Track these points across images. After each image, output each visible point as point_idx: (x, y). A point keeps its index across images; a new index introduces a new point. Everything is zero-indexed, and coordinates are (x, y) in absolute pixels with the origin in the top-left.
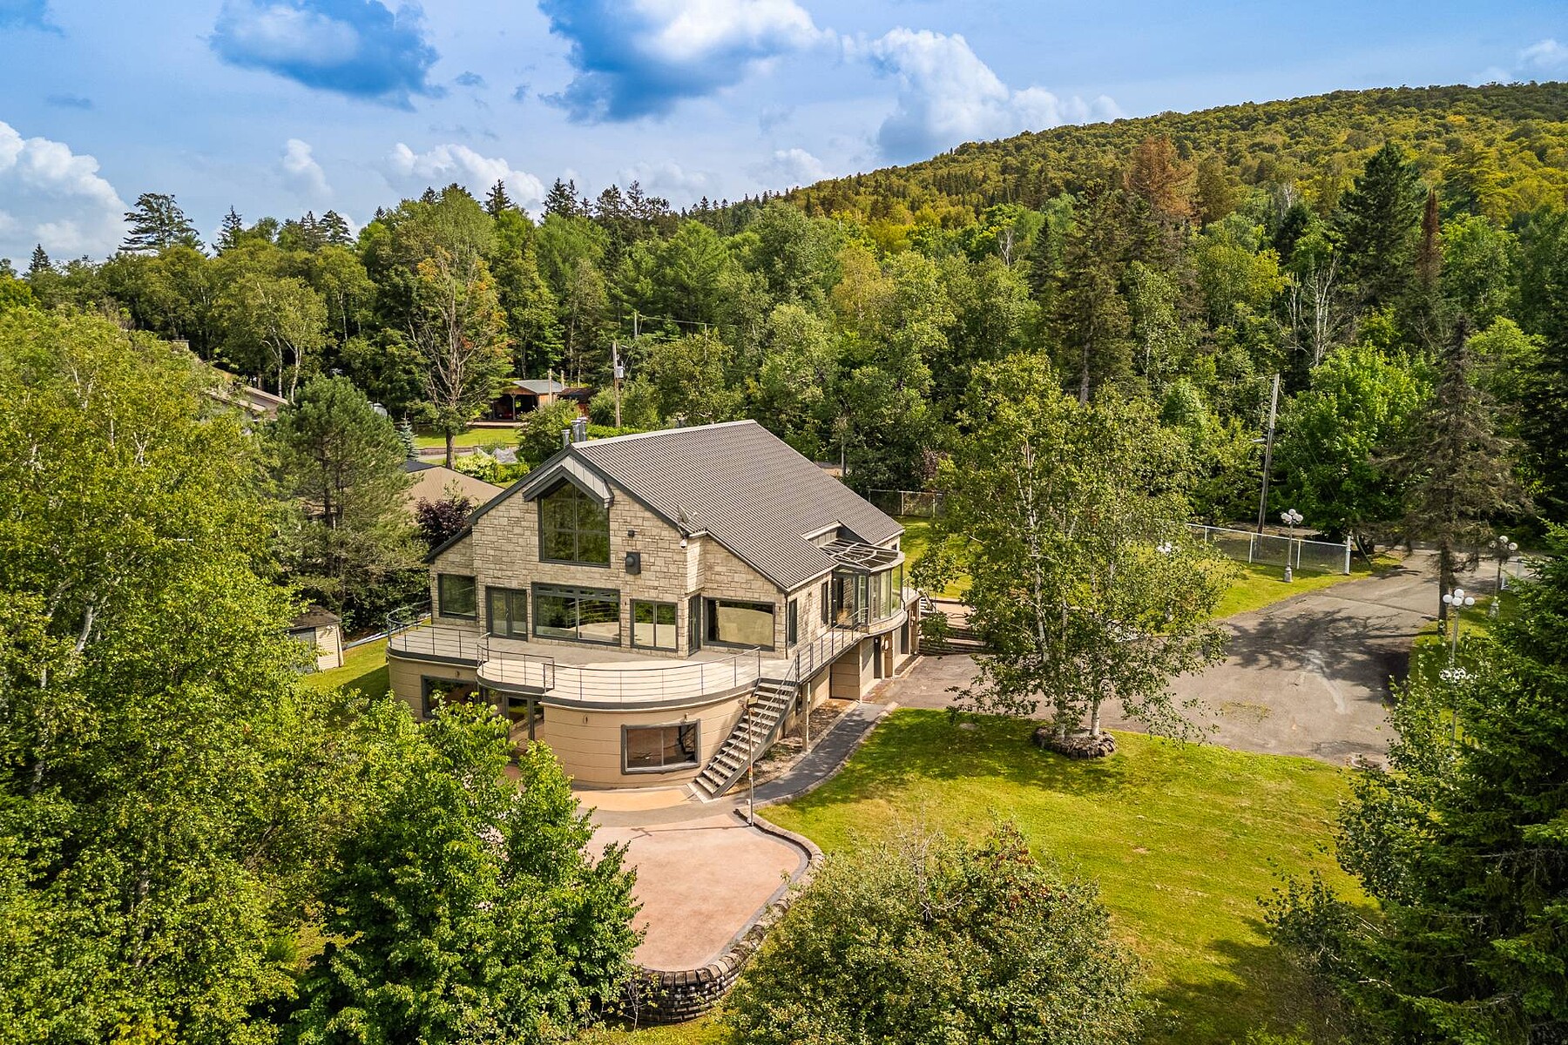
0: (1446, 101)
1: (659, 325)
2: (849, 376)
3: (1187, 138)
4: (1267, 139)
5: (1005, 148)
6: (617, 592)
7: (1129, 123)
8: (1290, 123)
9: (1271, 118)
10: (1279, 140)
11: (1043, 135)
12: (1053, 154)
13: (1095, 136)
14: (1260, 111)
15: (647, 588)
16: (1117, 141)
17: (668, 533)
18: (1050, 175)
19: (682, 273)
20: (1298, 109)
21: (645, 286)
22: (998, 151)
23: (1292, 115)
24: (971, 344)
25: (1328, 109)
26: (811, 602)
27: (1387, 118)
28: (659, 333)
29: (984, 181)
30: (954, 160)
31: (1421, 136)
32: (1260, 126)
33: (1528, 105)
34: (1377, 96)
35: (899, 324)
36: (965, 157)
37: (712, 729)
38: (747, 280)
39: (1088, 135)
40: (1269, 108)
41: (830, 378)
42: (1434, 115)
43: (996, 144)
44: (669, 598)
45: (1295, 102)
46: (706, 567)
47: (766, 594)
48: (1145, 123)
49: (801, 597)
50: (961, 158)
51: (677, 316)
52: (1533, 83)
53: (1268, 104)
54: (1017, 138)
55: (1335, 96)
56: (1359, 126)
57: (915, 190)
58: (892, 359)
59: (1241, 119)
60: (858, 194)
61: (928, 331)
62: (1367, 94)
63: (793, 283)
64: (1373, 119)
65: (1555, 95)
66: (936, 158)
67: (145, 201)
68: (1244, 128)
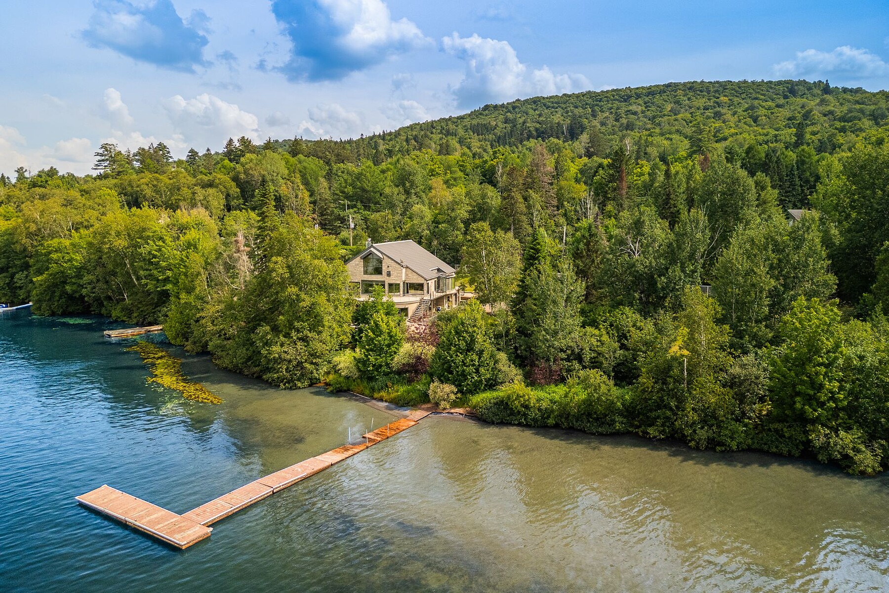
0: (721, 89)
1: (355, 206)
2: (437, 227)
3: (597, 105)
4: (634, 108)
5: (507, 108)
6: (384, 281)
7: (569, 96)
8: (647, 99)
9: (638, 96)
10: (639, 109)
11: (526, 101)
12: (531, 112)
13: (552, 103)
14: (633, 92)
15: (393, 280)
16: (563, 106)
17: (398, 266)
18: (528, 125)
19: (365, 184)
20: (651, 92)
21: (349, 190)
22: (504, 109)
23: (648, 94)
24: (479, 215)
25: (665, 92)
26: (432, 284)
27: (692, 98)
28: (355, 209)
29: (495, 128)
30: (481, 114)
31: (706, 108)
32: (633, 100)
33: (758, 93)
34: (689, 86)
35: (453, 210)
36: (487, 112)
37: (411, 309)
38: (396, 190)
39: (549, 102)
40: (637, 91)
41: (431, 228)
42: (714, 96)
43: (503, 106)
44: (398, 282)
45: (650, 88)
46: (406, 275)
47: (421, 281)
48: (578, 96)
49: (430, 282)
50: (484, 113)
51: (362, 202)
52: (763, 81)
53: (637, 88)
54: (514, 102)
55: (669, 85)
56: (677, 102)
57: (461, 132)
58: (451, 221)
59: (624, 96)
60: (432, 133)
61: (463, 212)
62: (685, 84)
63: (413, 191)
64: (685, 98)
65: (771, 88)
66: (472, 112)
67: (104, 147)
68: (625, 101)
